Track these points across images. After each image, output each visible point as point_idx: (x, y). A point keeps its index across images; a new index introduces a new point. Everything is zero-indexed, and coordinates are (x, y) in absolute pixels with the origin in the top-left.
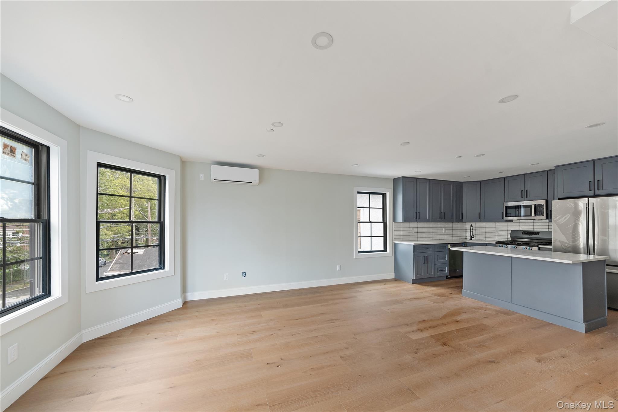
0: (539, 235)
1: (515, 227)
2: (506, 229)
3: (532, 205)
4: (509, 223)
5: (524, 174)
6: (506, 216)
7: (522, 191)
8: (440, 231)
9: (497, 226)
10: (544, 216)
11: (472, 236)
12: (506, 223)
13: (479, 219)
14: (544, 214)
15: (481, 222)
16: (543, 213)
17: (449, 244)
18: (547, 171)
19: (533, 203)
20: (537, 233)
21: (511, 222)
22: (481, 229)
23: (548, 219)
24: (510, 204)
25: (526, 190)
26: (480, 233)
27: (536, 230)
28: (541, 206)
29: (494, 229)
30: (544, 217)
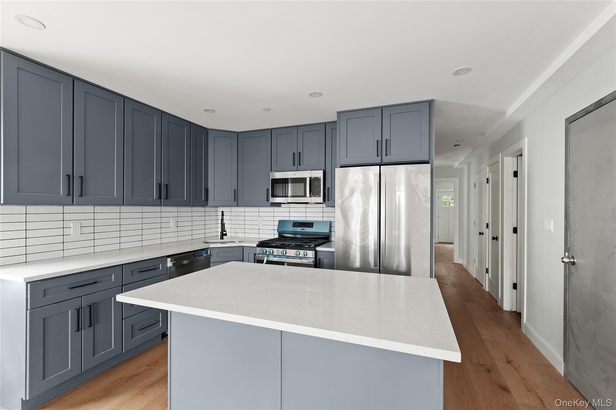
0: (312, 227)
1: (283, 214)
2: (272, 219)
3: (306, 178)
4: (277, 209)
5: (297, 126)
6: (273, 196)
7: (294, 153)
8: (163, 225)
9: (261, 214)
10: (320, 196)
11: (224, 233)
12: (272, 209)
13: (235, 201)
14: (320, 194)
15: (237, 206)
16: (320, 191)
17: (168, 256)
18: (325, 124)
19: (307, 174)
20: (310, 225)
21: (279, 207)
22: (238, 218)
23: (325, 202)
24: (278, 175)
25: (300, 153)
26: (238, 226)
27: (309, 219)
28: (317, 179)
29: (257, 218)
30: (320, 199)
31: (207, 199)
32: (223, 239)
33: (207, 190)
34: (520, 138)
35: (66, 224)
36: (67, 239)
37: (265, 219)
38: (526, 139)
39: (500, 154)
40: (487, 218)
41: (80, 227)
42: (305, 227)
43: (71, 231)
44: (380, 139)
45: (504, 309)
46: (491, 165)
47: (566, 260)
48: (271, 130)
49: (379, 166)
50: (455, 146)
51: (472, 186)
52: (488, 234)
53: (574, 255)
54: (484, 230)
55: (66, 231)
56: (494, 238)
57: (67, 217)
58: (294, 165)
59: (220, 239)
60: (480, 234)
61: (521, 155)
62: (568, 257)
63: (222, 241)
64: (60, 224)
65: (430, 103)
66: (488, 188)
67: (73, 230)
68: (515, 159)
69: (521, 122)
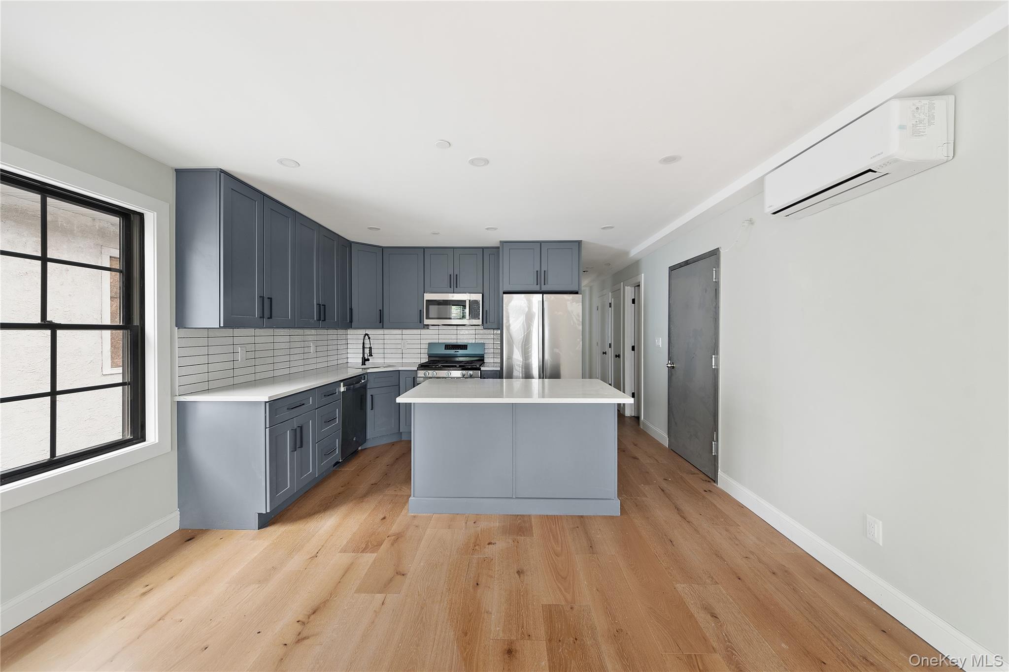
31: (351, 321)
32: (365, 365)
33: (351, 309)
34: (638, 274)
35: (236, 348)
36: (236, 365)
37: (409, 341)
38: (643, 274)
39: (622, 283)
40: (610, 339)
41: (245, 351)
42: (458, 349)
44: (539, 270)
45: (626, 415)
46: (613, 292)
47: (669, 365)
48: (424, 248)
49: (541, 295)
50: (584, 271)
51: (595, 308)
52: (611, 353)
53: (673, 362)
54: (607, 349)
55: (236, 356)
56: (616, 356)
57: (235, 340)
58: (450, 287)
59: (362, 365)
60: (604, 353)
61: (639, 286)
62: (670, 364)
63: (364, 366)
64: (231, 349)
65: (579, 243)
66: (610, 312)
67: (240, 355)
68: (633, 288)
69: (638, 261)
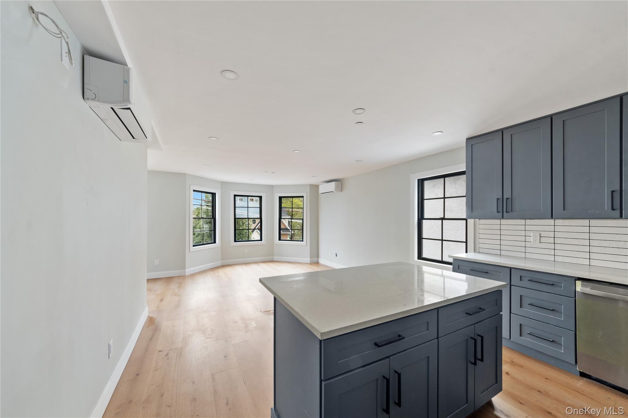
35: (528, 233)
36: (528, 244)
41: (539, 237)
43: (531, 239)
55: (528, 239)
57: (528, 228)
64: (523, 233)
67: (532, 238)
